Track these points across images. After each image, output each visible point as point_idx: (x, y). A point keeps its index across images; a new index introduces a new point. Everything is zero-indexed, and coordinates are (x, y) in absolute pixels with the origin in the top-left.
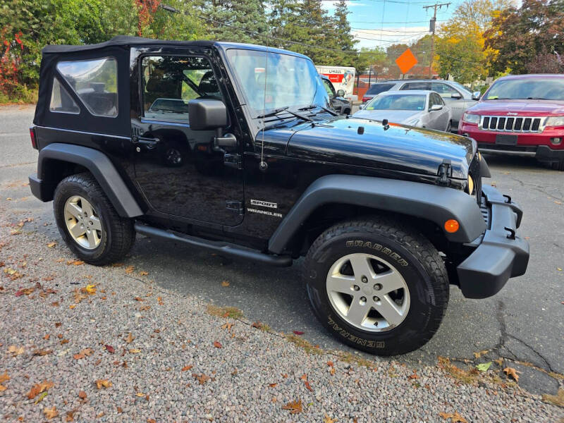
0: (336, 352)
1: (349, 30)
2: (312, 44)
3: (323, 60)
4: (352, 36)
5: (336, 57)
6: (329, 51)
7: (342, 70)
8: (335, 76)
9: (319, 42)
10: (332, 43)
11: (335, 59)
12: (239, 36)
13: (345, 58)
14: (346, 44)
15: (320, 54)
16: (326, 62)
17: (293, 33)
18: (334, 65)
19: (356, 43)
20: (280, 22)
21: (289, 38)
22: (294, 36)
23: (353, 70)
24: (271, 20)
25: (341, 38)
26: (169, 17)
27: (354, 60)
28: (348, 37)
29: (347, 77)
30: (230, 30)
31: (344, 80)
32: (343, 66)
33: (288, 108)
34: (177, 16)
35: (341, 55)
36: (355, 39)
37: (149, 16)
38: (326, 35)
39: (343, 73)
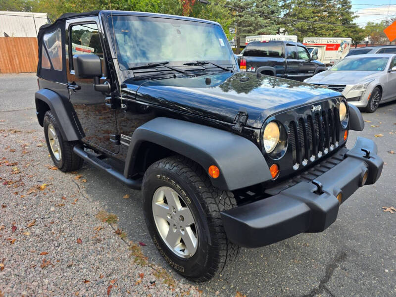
0: (156, 266)
1: (350, 7)
2: (316, 21)
3: (323, 33)
4: (353, 13)
5: (336, 30)
6: (330, 25)
7: (339, 40)
8: (332, 45)
9: (322, 19)
10: (333, 19)
11: (334, 31)
12: (255, 18)
13: (344, 31)
14: (346, 20)
15: (321, 28)
16: (325, 35)
17: (299, 13)
18: (333, 37)
19: (356, 18)
20: (290, 5)
21: (296, 17)
22: (301, 15)
23: (349, 40)
24: (283, 4)
25: (342, 15)
26: (203, 7)
27: (352, 32)
28: (348, 13)
29: (343, 46)
30: (249, 14)
31: (340, 48)
32: (342, 37)
33: (168, 63)
34: (208, 7)
35: (340, 28)
36: (355, 15)
37: (189, 8)
38: (329, 13)
39: (339, 42)
